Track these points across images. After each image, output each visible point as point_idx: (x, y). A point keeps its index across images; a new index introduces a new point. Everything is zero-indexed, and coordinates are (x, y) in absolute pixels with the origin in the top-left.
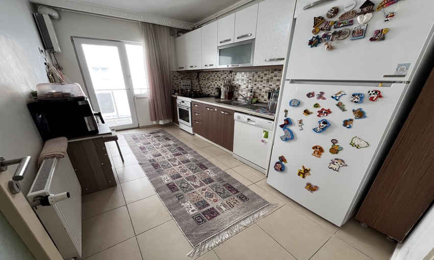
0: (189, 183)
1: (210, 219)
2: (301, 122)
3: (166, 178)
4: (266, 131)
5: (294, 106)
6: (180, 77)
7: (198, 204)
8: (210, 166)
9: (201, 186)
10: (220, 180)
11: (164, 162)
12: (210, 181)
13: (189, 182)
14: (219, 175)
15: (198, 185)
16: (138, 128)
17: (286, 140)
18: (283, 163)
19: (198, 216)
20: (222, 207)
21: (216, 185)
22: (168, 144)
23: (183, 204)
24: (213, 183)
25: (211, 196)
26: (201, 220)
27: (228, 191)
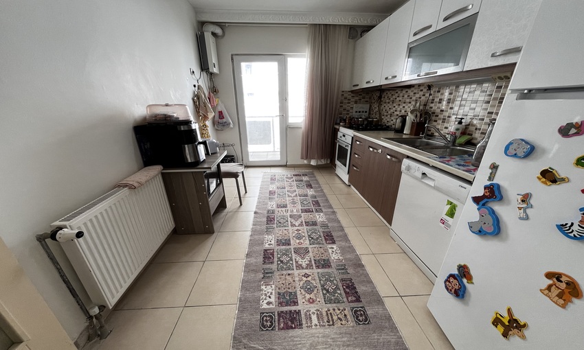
0: (293, 258)
1: (283, 329)
2: (526, 198)
3: (270, 241)
4: (451, 203)
5: (515, 155)
6: (354, 100)
7: (284, 295)
8: (340, 241)
9: (307, 268)
10: (342, 268)
11: (283, 218)
12: (325, 264)
13: (294, 256)
14: (345, 259)
15: (304, 265)
16: (285, 166)
17: (480, 232)
18: (465, 281)
19: (270, 316)
20: (314, 318)
21: (329, 275)
22: (305, 193)
23: (263, 287)
24: (326, 270)
25: (310, 291)
26: (269, 324)
27: (343, 292)
